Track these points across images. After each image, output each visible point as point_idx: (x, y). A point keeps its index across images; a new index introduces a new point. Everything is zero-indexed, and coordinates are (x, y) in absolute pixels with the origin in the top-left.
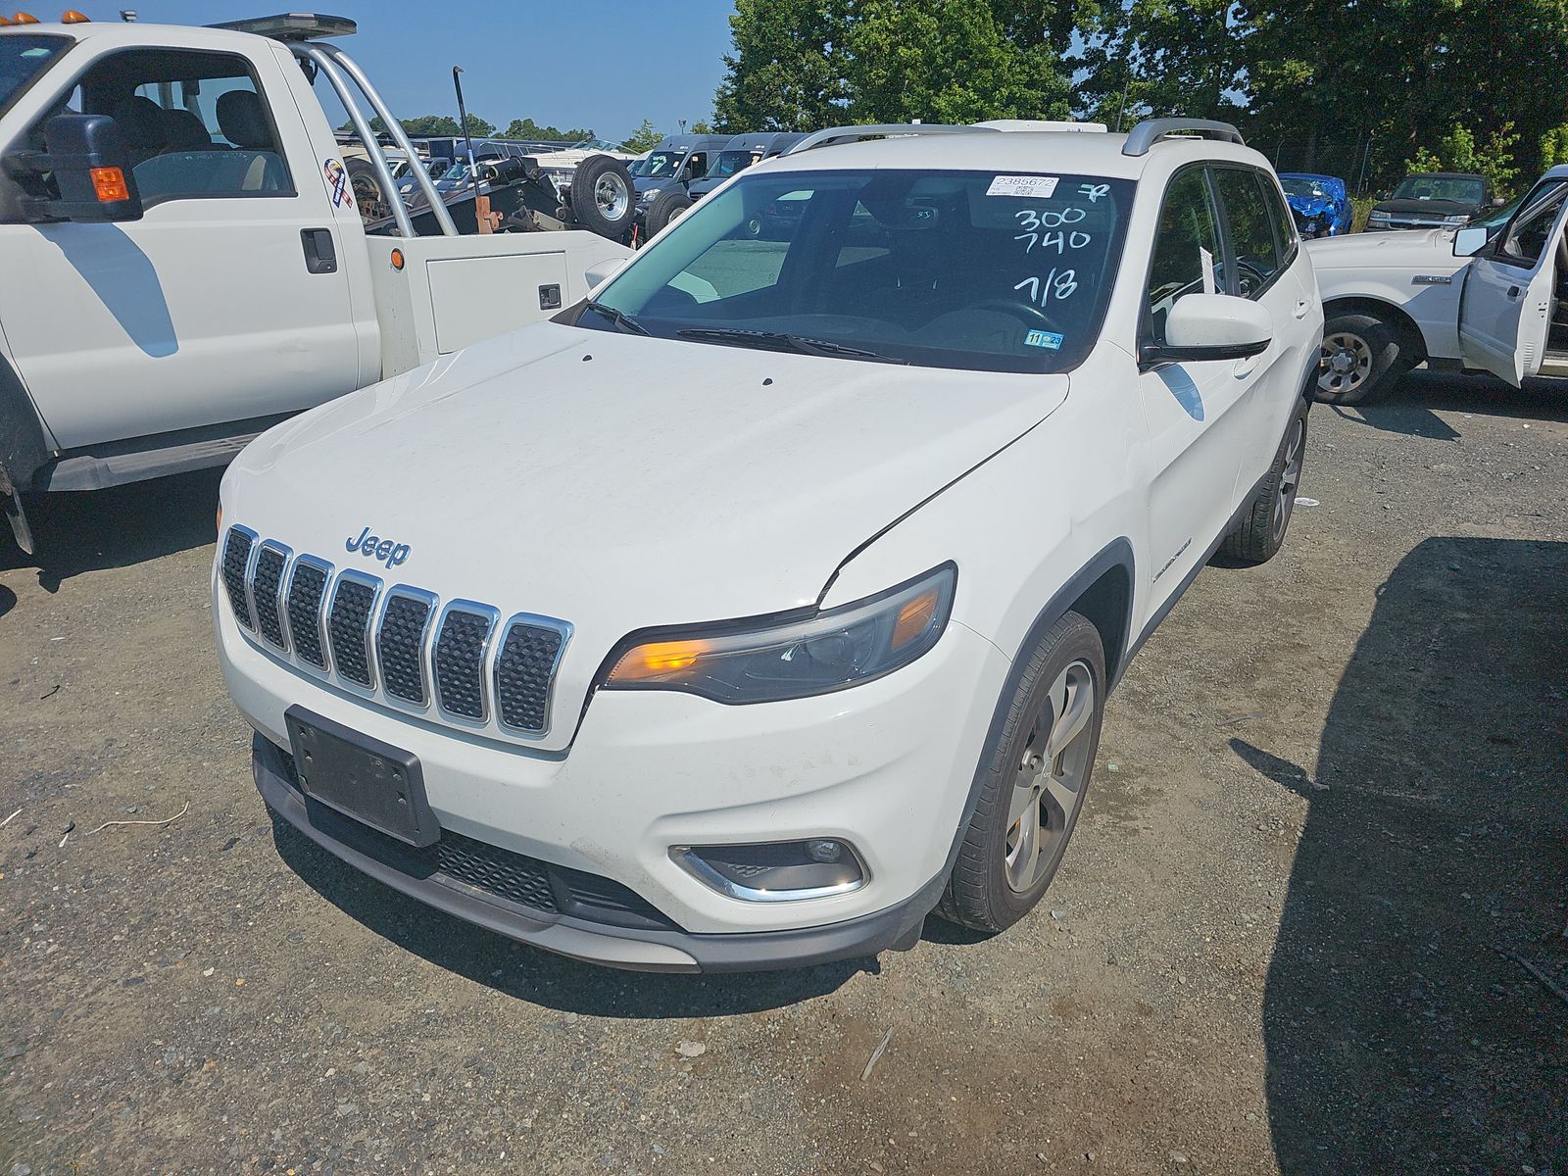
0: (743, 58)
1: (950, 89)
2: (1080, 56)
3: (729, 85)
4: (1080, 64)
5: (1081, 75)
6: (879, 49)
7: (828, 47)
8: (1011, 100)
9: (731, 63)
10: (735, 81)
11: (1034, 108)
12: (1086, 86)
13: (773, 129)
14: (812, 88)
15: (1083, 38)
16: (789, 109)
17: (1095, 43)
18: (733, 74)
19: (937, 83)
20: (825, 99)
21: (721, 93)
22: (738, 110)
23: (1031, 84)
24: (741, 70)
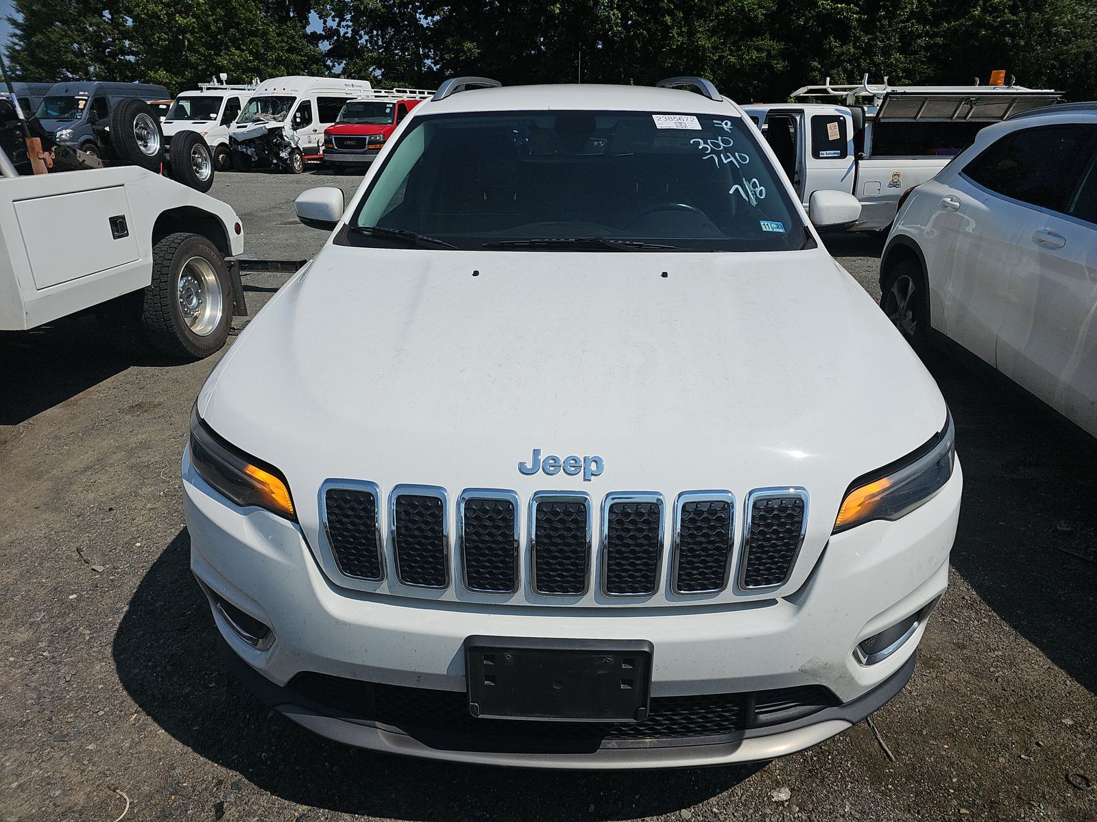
0: (26, 19)
1: (228, 51)
2: (320, 31)
3: (17, 41)
4: (321, 37)
5: (325, 46)
6: (158, 18)
7: (107, 14)
8: (279, 61)
9: (14, 22)
10: (21, 38)
11: (296, 67)
12: (330, 54)
13: (66, 79)
14: (99, 45)
15: (322, 20)
16: (82, 63)
17: (332, 23)
18: (18, 32)
19: (217, 47)
20: (113, 55)
21: (9, 47)
22: (32, 63)
23: (291, 50)
24: (28, 31)
